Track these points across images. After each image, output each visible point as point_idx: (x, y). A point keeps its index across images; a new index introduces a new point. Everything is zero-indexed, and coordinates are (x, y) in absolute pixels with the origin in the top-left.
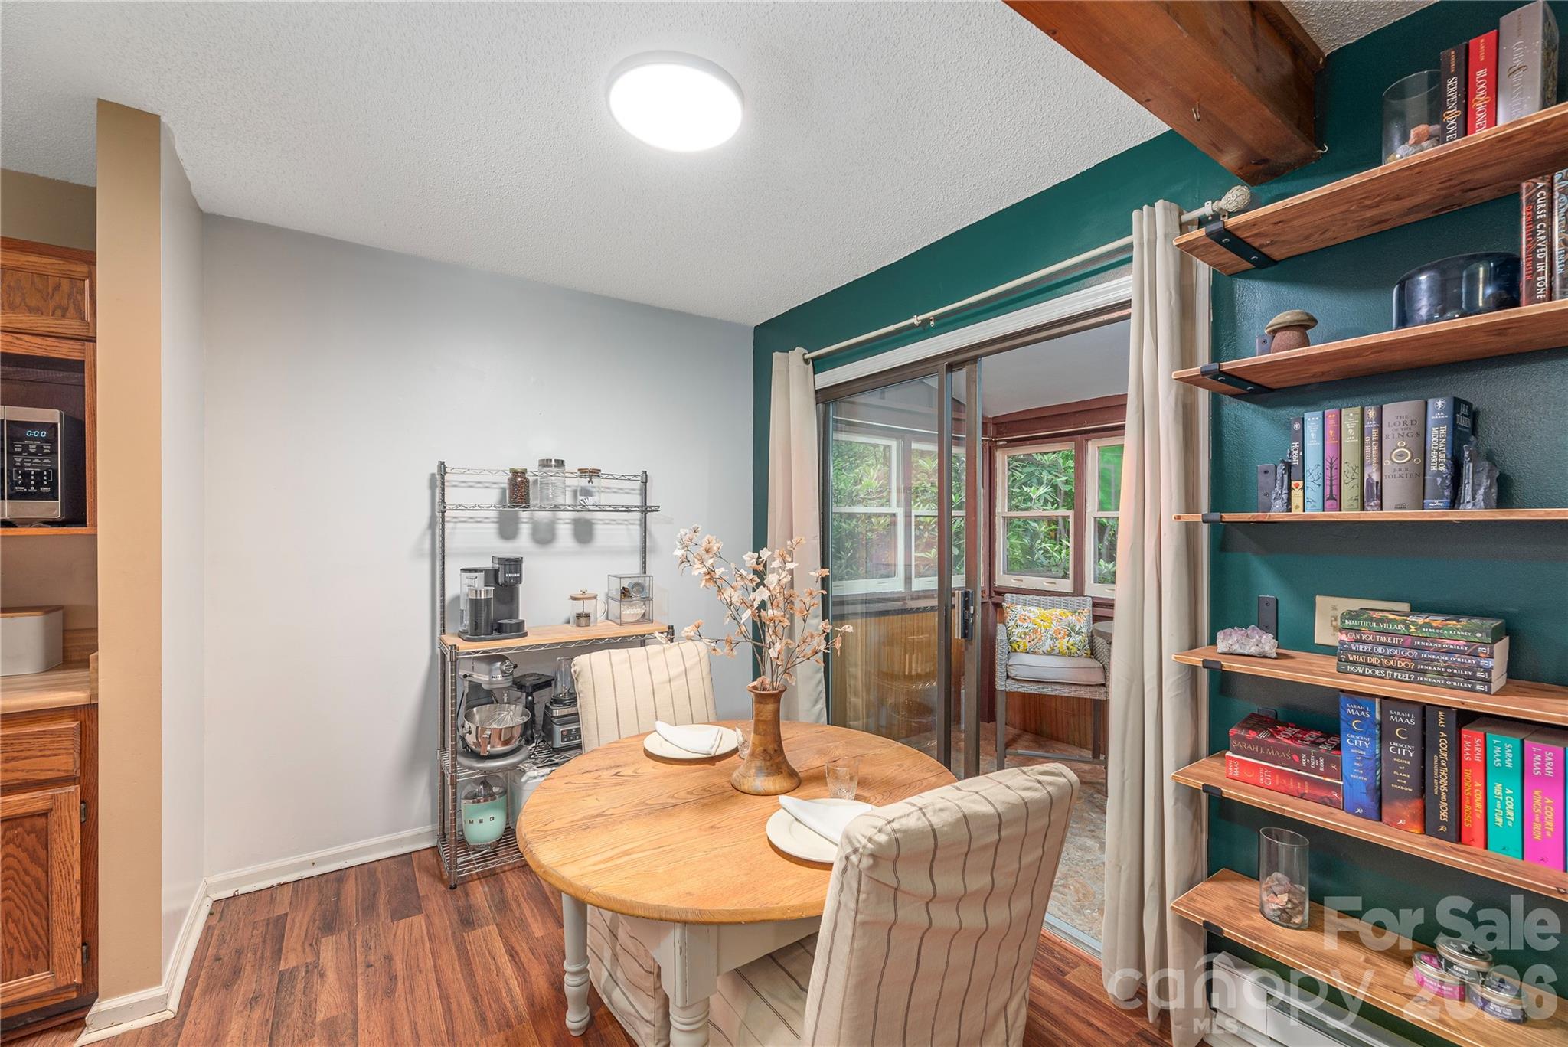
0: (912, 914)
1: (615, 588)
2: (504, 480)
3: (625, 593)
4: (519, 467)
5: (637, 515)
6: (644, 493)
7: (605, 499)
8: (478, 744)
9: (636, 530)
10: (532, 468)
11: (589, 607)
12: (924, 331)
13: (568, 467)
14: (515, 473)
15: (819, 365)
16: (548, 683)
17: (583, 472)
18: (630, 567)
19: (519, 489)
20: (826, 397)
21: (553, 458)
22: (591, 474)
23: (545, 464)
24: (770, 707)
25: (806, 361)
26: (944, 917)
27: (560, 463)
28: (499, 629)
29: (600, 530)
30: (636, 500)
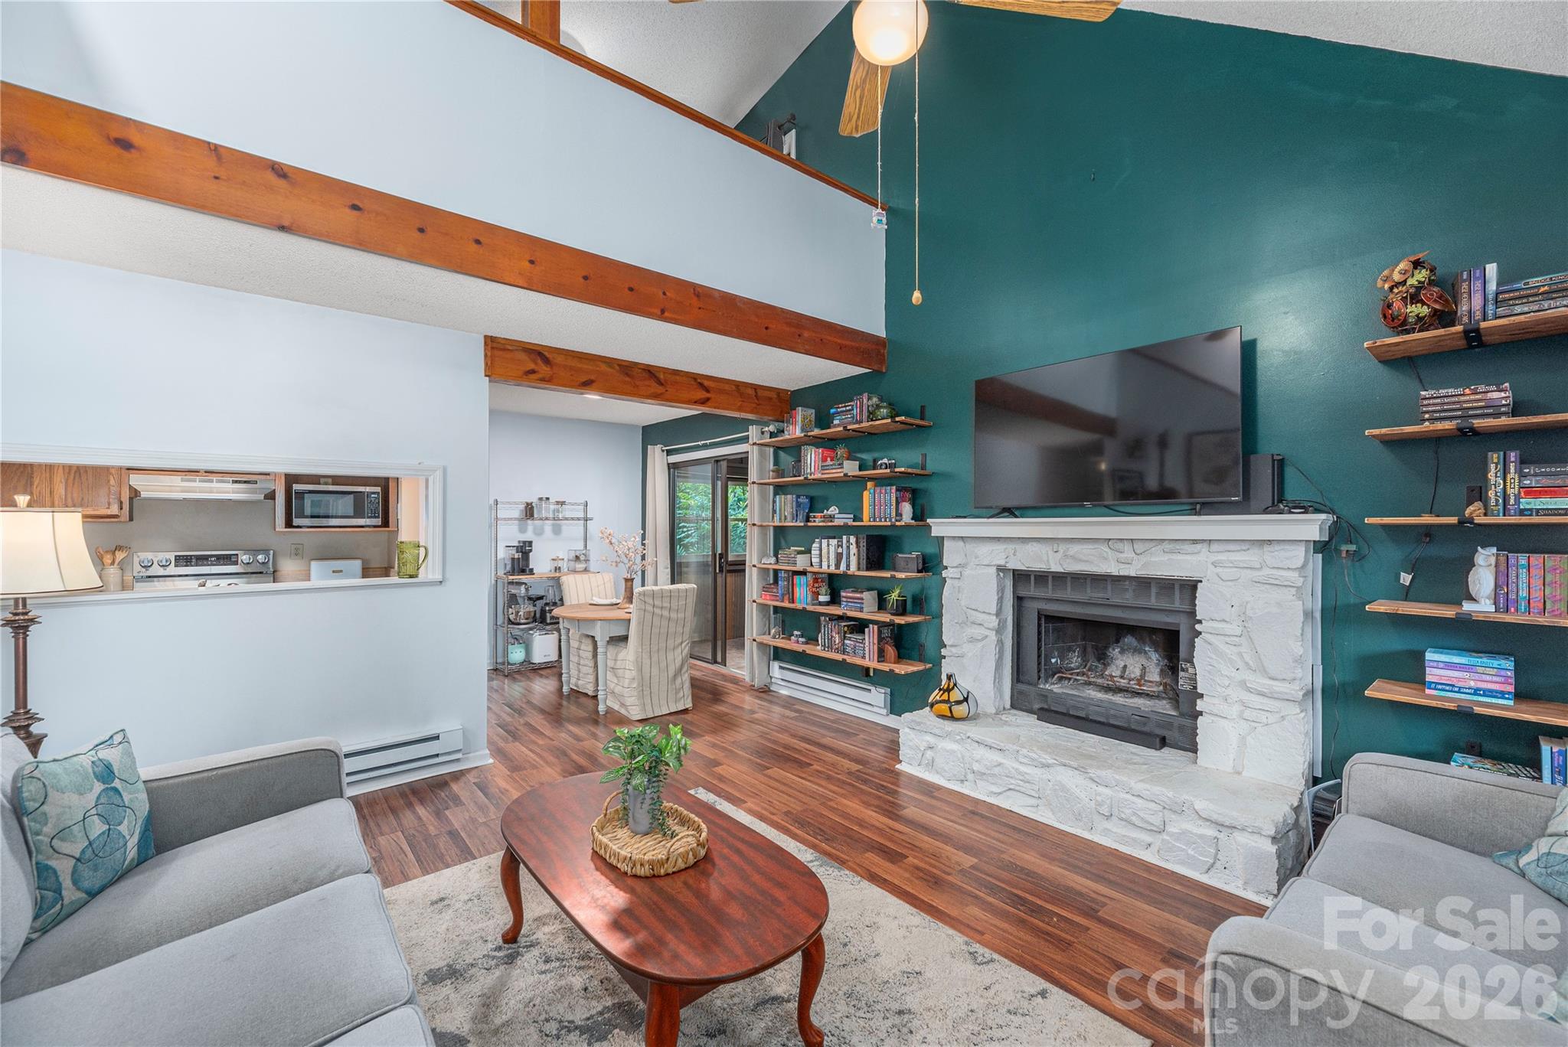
0: (650, 608)
1: (573, 555)
2: (522, 507)
3: (577, 558)
4: (529, 501)
5: (582, 522)
6: (586, 512)
7: (568, 515)
8: (516, 619)
9: (582, 529)
10: (534, 500)
11: (560, 564)
12: (705, 447)
13: (551, 500)
14: (528, 504)
15: (669, 453)
16: (541, 598)
17: (558, 503)
18: (580, 546)
19: (529, 511)
20: (673, 467)
21: (545, 496)
22: (563, 503)
23: (541, 499)
24: (630, 583)
25: (663, 451)
26: (658, 611)
27: (548, 499)
28: (523, 571)
29: (564, 528)
30: (581, 515)
